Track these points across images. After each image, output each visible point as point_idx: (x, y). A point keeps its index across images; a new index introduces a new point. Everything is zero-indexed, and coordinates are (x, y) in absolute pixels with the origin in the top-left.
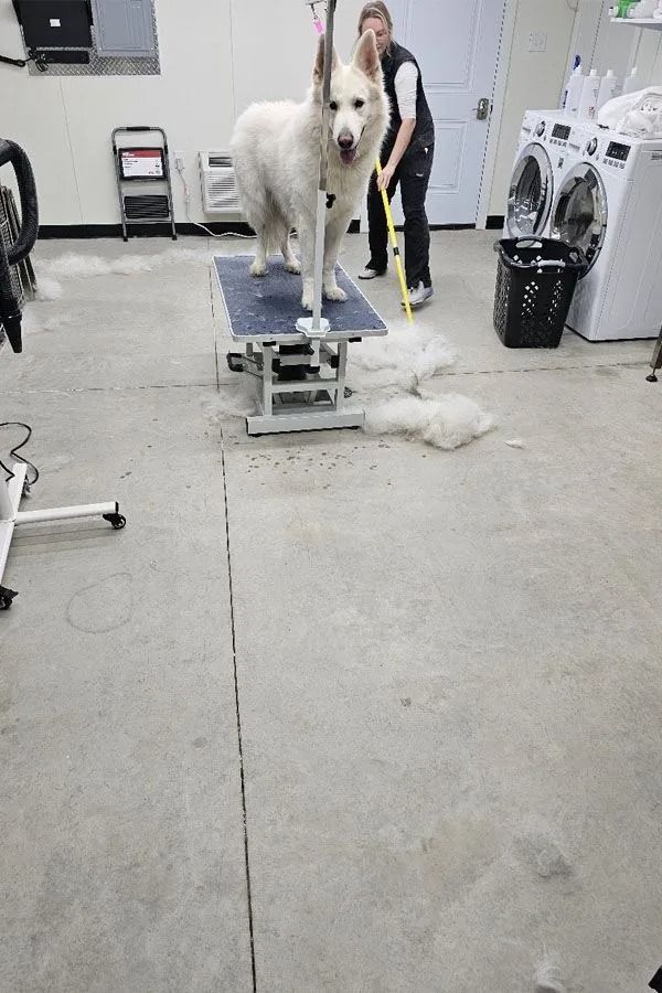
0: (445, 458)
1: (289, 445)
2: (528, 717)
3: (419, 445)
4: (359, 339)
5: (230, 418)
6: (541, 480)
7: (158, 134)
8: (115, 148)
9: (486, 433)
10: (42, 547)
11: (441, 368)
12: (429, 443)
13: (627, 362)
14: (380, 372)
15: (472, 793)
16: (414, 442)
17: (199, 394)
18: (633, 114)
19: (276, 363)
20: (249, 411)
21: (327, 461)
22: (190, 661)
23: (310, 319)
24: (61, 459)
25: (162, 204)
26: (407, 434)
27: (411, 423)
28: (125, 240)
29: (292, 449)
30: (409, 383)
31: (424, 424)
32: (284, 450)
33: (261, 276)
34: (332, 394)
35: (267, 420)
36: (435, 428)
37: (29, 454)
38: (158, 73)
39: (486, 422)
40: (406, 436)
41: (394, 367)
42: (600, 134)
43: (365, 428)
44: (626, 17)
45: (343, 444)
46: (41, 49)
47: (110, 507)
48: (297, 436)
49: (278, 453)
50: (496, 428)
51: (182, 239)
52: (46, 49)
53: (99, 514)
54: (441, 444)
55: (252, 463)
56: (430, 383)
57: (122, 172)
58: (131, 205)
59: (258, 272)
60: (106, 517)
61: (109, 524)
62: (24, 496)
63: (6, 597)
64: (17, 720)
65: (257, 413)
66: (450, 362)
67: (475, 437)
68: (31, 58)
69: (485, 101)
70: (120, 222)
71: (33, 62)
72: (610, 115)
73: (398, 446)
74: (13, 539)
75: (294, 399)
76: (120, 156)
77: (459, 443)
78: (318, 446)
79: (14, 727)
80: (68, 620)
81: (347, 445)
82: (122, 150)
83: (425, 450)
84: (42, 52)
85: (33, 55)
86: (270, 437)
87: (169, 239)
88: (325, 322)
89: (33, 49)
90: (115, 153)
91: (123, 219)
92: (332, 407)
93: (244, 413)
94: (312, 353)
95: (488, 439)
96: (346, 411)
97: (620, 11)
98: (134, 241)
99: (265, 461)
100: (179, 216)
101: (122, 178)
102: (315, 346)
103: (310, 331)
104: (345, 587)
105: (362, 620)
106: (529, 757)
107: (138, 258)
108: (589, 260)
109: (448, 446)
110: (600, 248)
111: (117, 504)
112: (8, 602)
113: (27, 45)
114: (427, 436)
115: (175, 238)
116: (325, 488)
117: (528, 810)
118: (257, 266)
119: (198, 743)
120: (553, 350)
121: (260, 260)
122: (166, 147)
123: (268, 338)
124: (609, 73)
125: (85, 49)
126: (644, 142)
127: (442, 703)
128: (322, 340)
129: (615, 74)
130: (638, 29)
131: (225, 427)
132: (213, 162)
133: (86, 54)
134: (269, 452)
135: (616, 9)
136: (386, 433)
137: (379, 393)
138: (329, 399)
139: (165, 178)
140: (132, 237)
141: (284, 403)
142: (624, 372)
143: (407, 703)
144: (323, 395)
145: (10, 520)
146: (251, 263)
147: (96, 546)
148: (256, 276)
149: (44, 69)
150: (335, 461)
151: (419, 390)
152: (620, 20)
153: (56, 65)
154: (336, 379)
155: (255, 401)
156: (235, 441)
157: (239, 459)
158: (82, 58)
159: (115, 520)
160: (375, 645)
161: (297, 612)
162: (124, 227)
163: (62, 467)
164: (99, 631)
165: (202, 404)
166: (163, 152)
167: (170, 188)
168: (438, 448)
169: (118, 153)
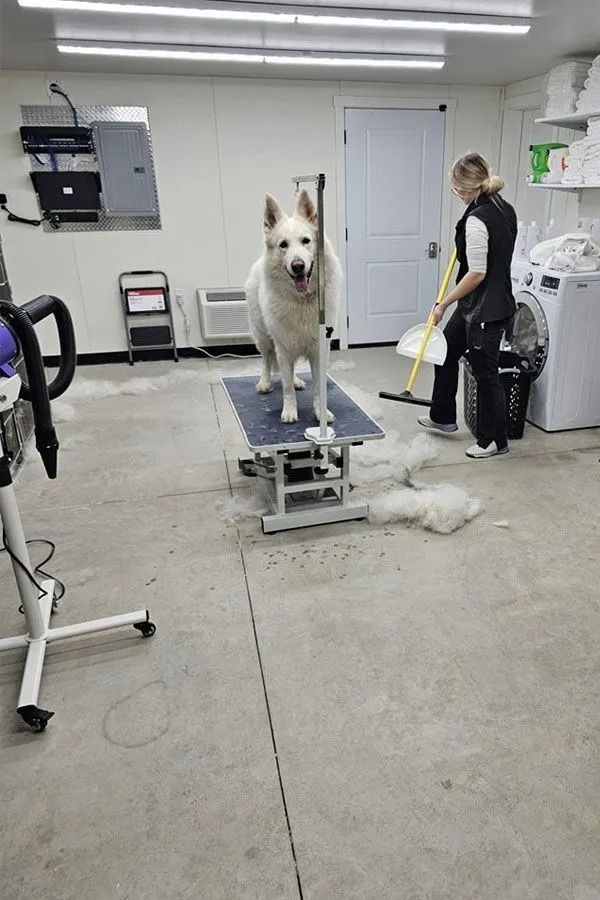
0: (443, 542)
1: (303, 540)
2: (560, 786)
3: (419, 531)
4: (361, 443)
5: (243, 519)
6: (530, 556)
7: (160, 277)
8: (121, 289)
9: (475, 517)
10: (73, 663)
11: (427, 461)
12: (428, 529)
13: (580, 447)
14: (376, 467)
15: (523, 871)
16: (415, 529)
17: (213, 499)
18: (559, 255)
19: (287, 467)
20: (263, 511)
21: (341, 552)
22: (233, 766)
23: (318, 428)
24: (86, 572)
25: (166, 333)
26: (407, 521)
27: (410, 513)
28: (132, 364)
29: (306, 544)
30: (401, 476)
31: (422, 513)
32: (299, 545)
33: (266, 393)
34: (338, 491)
35: (281, 518)
36: (432, 515)
37: (54, 570)
38: (159, 227)
39: (474, 507)
40: (408, 524)
41: (388, 462)
42: (534, 270)
43: (370, 519)
44: (540, 182)
45: (353, 535)
46: (55, 211)
47: (140, 616)
48: (309, 531)
49: (292, 549)
50: (483, 511)
51: (183, 362)
52: (59, 211)
53: (129, 624)
54: (440, 529)
55: (273, 559)
56: (419, 475)
57: (128, 308)
58: (136, 335)
59: (264, 390)
60: (137, 626)
61: (140, 633)
62: (53, 612)
63: (41, 719)
64: (62, 850)
65: (270, 513)
66: (434, 456)
67: (467, 521)
68: (46, 218)
69: (434, 244)
70: (126, 349)
71: (47, 222)
72: (539, 255)
73: (401, 534)
74: (46, 657)
75: (304, 497)
76: (127, 296)
77: (454, 527)
78: (328, 540)
79: (59, 859)
80: (106, 736)
81: (356, 536)
82: (127, 290)
83: (427, 536)
84: (57, 214)
85: (47, 216)
86: (284, 534)
87: (172, 362)
88: (330, 430)
89: (48, 211)
90: (122, 292)
91: (129, 346)
92: (339, 501)
93: (259, 513)
94: (321, 457)
95: (478, 521)
96: (352, 505)
97: (535, 179)
98: (139, 365)
99: (282, 557)
100: (180, 342)
101: (128, 313)
102: (324, 451)
103: (319, 439)
104: (373, 674)
105: (394, 706)
106: (568, 826)
107: (145, 380)
108: (539, 366)
109: (444, 530)
110: (546, 357)
111: (147, 612)
112: (44, 723)
113: (42, 208)
114: (426, 523)
115: (177, 361)
116: (341, 578)
117: (577, 882)
118: (263, 385)
119: (251, 854)
120: (518, 441)
121: (265, 379)
122: (167, 287)
123: (281, 446)
124: (533, 223)
125: (94, 211)
126: (569, 275)
127: (481, 781)
128: (330, 446)
129: (537, 224)
130: (549, 191)
131: (241, 527)
132: (211, 297)
133: (96, 214)
134: (284, 548)
135: (532, 177)
136: (389, 522)
137: (378, 486)
138: (335, 494)
139: (167, 311)
140: (137, 361)
141: (294, 501)
142: (581, 456)
143: (448, 785)
144: (329, 492)
145: (42, 638)
146: (258, 382)
147: (127, 656)
148: (262, 393)
149: (57, 227)
150: (347, 552)
151: (412, 482)
152: (535, 185)
153: (69, 224)
154: (341, 477)
155: (268, 503)
156: (252, 539)
157: (258, 556)
158: (92, 218)
159: (146, 628)
160: (410, 729)
161: (332, 704)
162: (130, 354)
163: (89, 579)
164: (138, 746)
165: (217, 508)
166: (165, 291)
167: (171, 320)
168: (436, 532)
169: (125, 293)
